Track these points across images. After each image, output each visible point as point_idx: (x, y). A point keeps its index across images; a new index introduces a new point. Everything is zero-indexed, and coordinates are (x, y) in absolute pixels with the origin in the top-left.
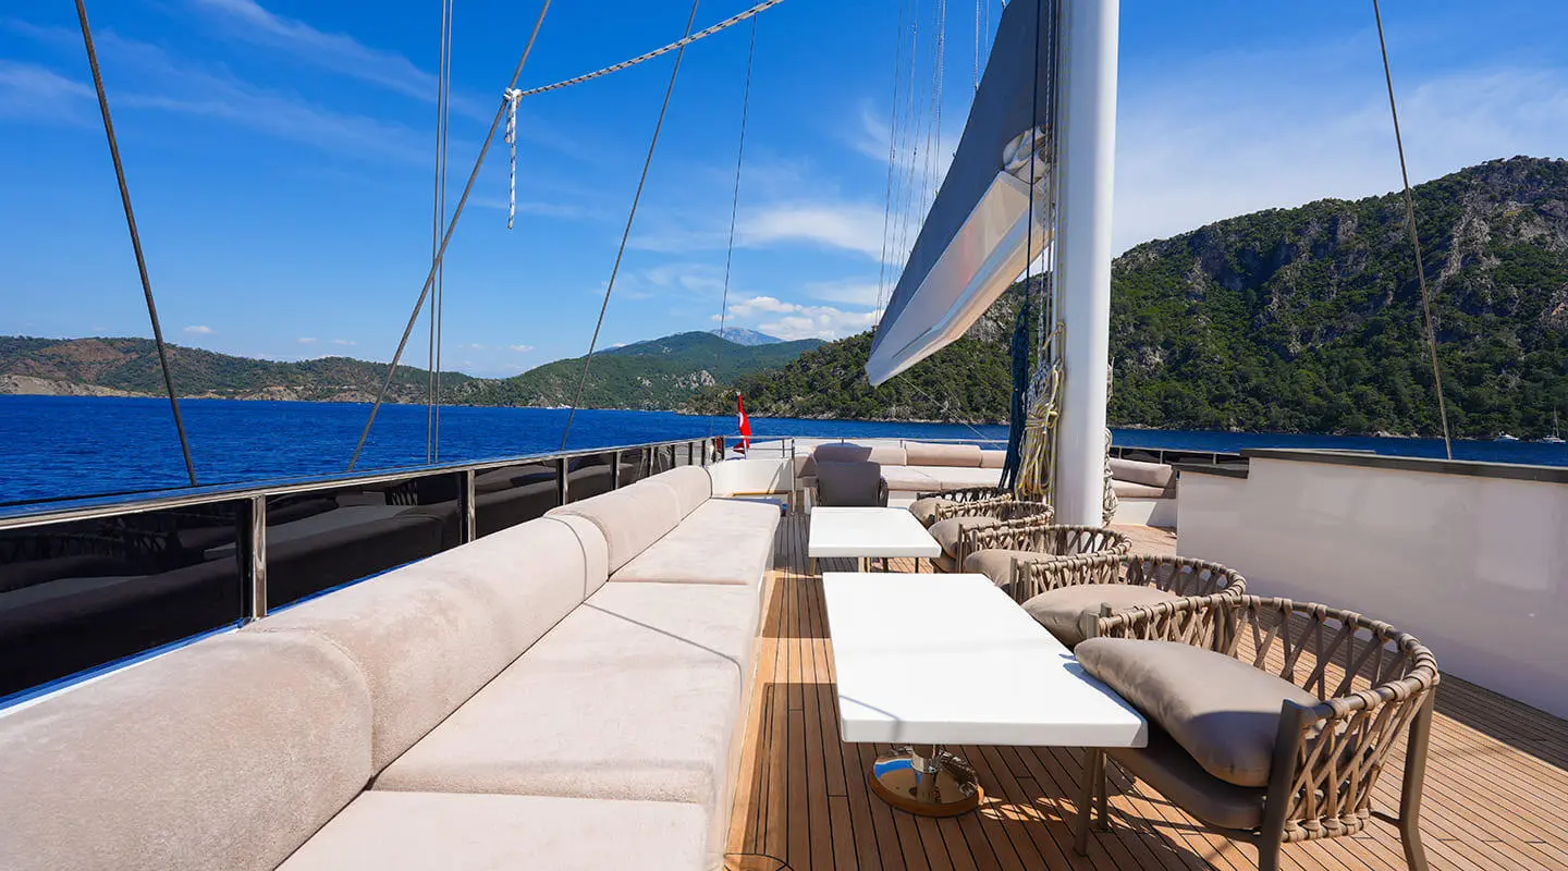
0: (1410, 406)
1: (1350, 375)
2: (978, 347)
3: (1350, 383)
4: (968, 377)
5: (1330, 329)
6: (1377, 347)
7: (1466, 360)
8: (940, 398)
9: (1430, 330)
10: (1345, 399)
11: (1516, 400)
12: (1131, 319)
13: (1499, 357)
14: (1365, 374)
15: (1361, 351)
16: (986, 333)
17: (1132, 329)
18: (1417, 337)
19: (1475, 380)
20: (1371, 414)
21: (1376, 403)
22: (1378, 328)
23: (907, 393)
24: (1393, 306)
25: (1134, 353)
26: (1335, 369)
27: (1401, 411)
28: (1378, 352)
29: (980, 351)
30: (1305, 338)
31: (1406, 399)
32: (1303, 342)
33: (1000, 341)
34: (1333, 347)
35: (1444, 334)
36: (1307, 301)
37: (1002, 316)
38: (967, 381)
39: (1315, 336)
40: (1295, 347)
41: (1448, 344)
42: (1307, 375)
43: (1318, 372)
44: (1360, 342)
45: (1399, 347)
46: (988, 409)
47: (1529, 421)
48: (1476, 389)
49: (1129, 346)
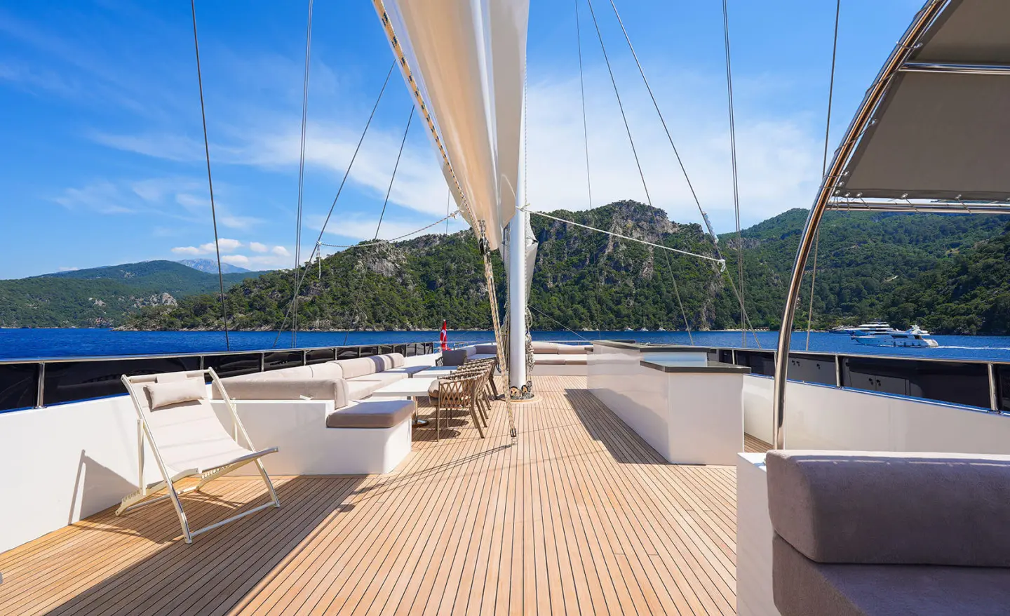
0: (596, 315)
1: (572, 298)
2: (382, 279)
3: (572, 304)
4: (374, 299)
5: (565, 275)
6: (583, 286)
7: (616, 292)
8: (352, 313)
9: (602, 278)
10: (570, 312)
11: (632, 311)
12: (473, 267)
13: (627, 292)
14: (578, 299)
15: (577, 287)
16: (387, 270)
17: (473, 272)
18: (598, 281)
19: (618, 303)
20: (581, 319)
21: (583, 314)
22: (582, 277)
23: (329, 310)
24: (589, 266)
25: (474, 286)
26: (566, 296)
27: (592, 318)
28: (583, 288)
29: (383, 282)
30: (555, 280)
31: (594, 312)
32: (554, 282)
33: (397, 276)
34: (566, 285)
35: (608, 280)
36: (555, 261)
37: (398, 260)
38: (373, 302)
39: (559, 279)
40: (550, 285)
41: (609, 285)
42: (555, 299)
43: (559, 298)
44: (577, 283)
45: (591, 286)
46: (386, 321)
47: (637, 321)
48: (619, 306)
49: (471, 281)
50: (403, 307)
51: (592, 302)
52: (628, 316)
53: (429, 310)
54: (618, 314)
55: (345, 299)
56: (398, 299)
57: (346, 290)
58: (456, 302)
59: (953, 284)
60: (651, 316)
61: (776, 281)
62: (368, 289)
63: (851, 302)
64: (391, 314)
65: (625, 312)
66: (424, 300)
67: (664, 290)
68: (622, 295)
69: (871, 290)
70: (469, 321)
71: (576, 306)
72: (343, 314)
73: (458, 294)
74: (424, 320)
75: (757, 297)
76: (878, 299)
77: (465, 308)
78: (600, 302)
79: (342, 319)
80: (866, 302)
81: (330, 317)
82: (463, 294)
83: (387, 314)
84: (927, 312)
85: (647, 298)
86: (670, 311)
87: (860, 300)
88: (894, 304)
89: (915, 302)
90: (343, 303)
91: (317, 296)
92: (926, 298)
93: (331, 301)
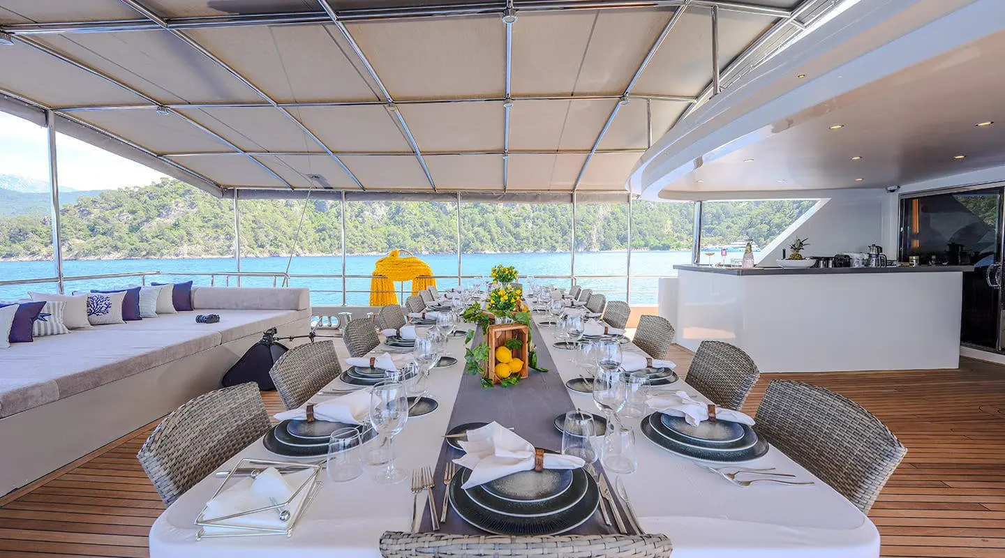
50: (289, 231)
51: (492, 225)
52: (527, 239)
53: (321, 234)
54: (516, 236)
55: (218, 221)
56: (283, 223)
57: (219, 211)
58: (350, 225)
59: (798, 208)
60: (548, 239)
61: (653, 206)
62: (245, 210)
63: (712, 224)
64: (276, 239)
65: (524, 235)
66: (313, 223)
67: (559, 213)
68: (521, 218)
69: (727, 215)
70: (366, 245)
71: (476, 229)
72: (217, 239)
73: (351, 217)
74: (316, 244)
75: (638, 220)
76: (733, 222)
77: (362, 231)
78: (499, 223)
79: (216, 243)
80: (724, 225)
81: (202, 242)
82: (356, 216)
83: (271, 238)
84: (778, 232)
85: (544, 221)
86: (565, 233)
87: (719, 224)
88: (751, 225)
89: (768, 224)
90: (216, 226)
91: (181, 218)
92: (776, 221)
93: (202, 224)
